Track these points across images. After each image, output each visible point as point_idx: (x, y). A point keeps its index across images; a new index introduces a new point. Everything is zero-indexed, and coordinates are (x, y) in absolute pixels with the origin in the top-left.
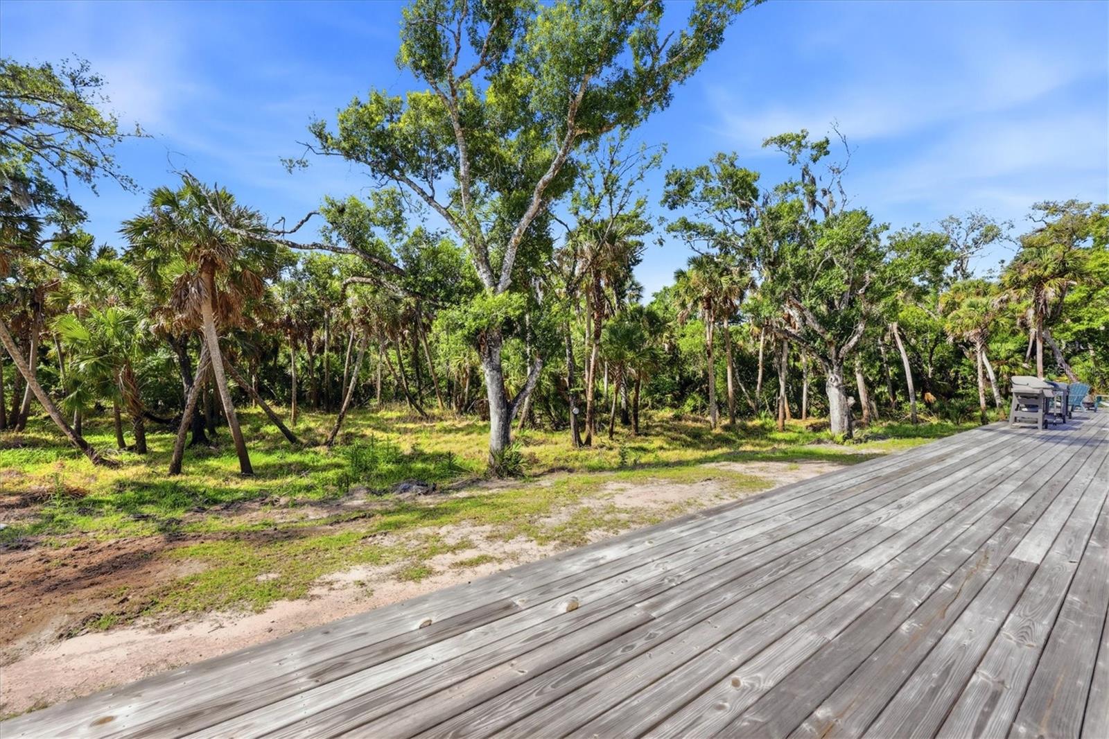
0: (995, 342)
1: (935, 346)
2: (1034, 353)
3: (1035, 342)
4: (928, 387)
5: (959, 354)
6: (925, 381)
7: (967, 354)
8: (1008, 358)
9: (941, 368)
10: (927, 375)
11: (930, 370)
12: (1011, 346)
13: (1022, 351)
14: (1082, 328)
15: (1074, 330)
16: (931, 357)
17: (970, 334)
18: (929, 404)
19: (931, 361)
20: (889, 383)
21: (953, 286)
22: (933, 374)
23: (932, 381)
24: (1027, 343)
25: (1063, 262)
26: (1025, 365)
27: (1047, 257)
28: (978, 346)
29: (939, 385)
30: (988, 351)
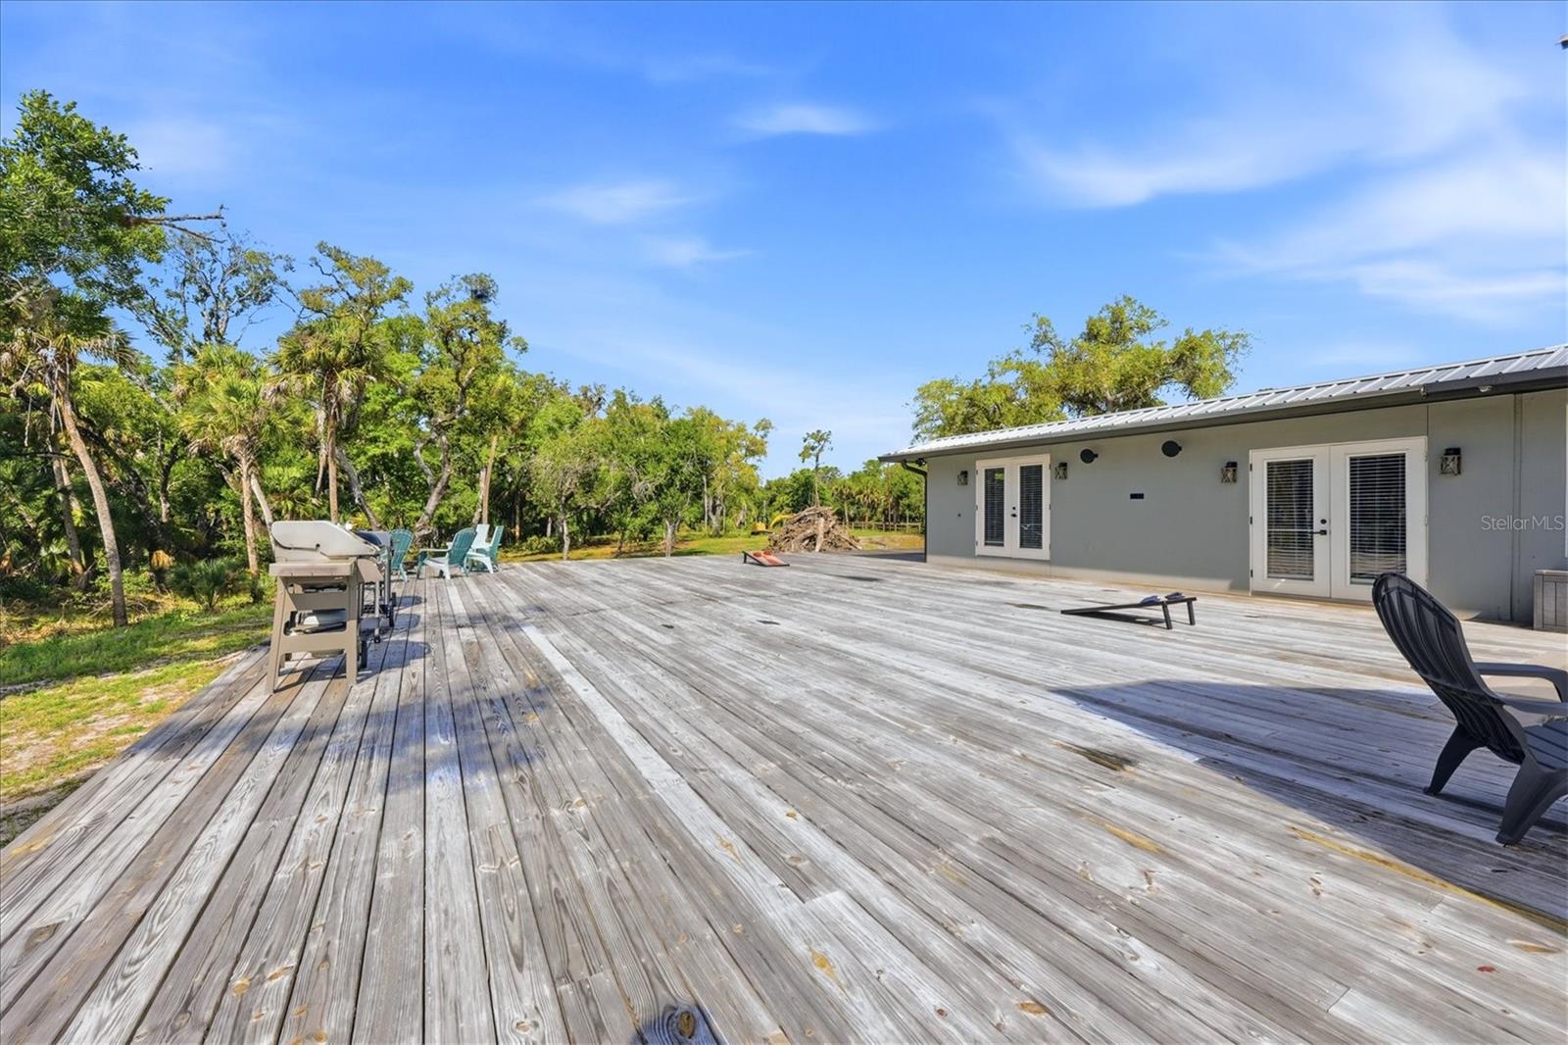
0: (275, 465)
1: (172, 463)
2: (325, 485)
3: (326, 468)
4: (160, 537)
5: (217, 482)
6: (153, 529)
7: (229, 479)
8: (293, 489)
9: (188, 502)
10: (159, 516)
11: (164, 507)
12: (295, 472)
13: (309, 479)
14: (378, 451)
15: (370, 454)
16: (164, 484)
17: (232, 443)
18: (159, 573)
19: (164, 491)
20: (72, 535)
21: (201, 355)
22: (170, 515)
23: (169, 529)
24: (316, 470)
25: (360, 348)
26: (314, 501)
27: (338, 334)
28: (244, 466)
29: (182, 535)
30: (260, 476)
